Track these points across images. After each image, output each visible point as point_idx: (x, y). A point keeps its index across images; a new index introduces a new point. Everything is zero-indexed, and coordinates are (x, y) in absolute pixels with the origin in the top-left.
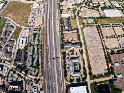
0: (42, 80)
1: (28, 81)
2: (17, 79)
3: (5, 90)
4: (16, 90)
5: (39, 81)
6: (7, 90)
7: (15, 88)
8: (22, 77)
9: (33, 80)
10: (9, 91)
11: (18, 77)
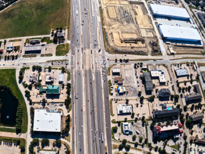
0: (115, 147)
1: (143, 144)
2: (165, 145)
3: (185, 118)
4: (165, 123)
5: (120, 146)
6: (181, 118)
7: (167, 126)
8: (156, 149)
9: (133, 146)
10: (177, 119)
11: (164, 148)
